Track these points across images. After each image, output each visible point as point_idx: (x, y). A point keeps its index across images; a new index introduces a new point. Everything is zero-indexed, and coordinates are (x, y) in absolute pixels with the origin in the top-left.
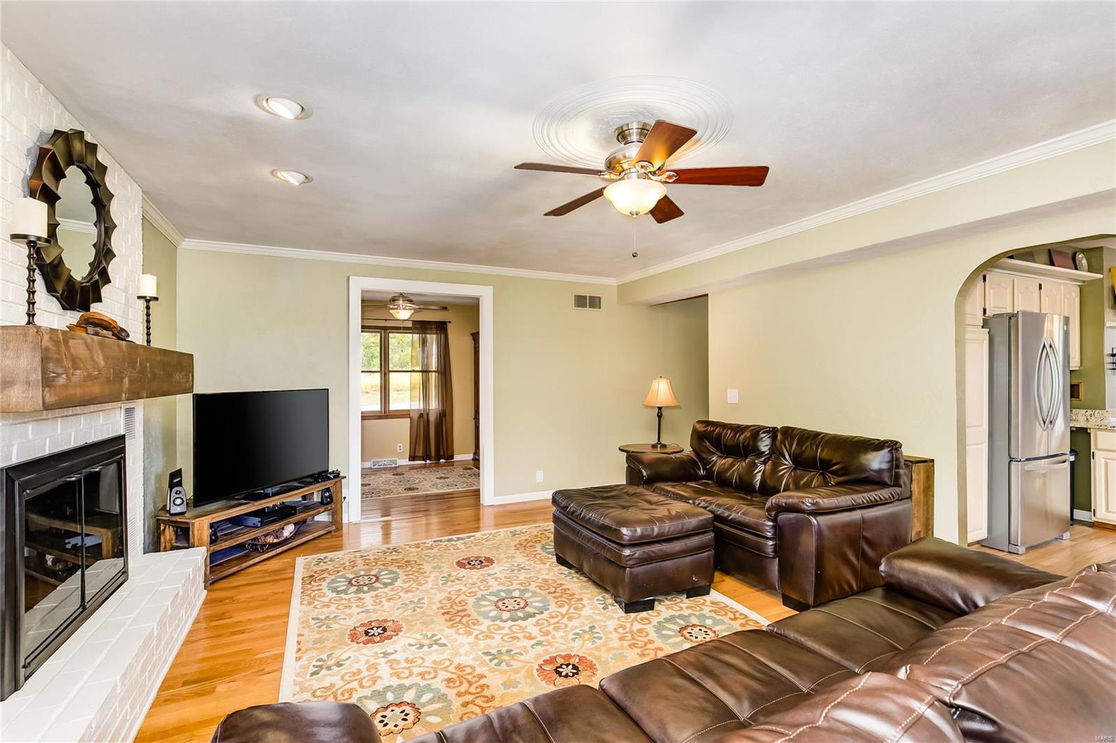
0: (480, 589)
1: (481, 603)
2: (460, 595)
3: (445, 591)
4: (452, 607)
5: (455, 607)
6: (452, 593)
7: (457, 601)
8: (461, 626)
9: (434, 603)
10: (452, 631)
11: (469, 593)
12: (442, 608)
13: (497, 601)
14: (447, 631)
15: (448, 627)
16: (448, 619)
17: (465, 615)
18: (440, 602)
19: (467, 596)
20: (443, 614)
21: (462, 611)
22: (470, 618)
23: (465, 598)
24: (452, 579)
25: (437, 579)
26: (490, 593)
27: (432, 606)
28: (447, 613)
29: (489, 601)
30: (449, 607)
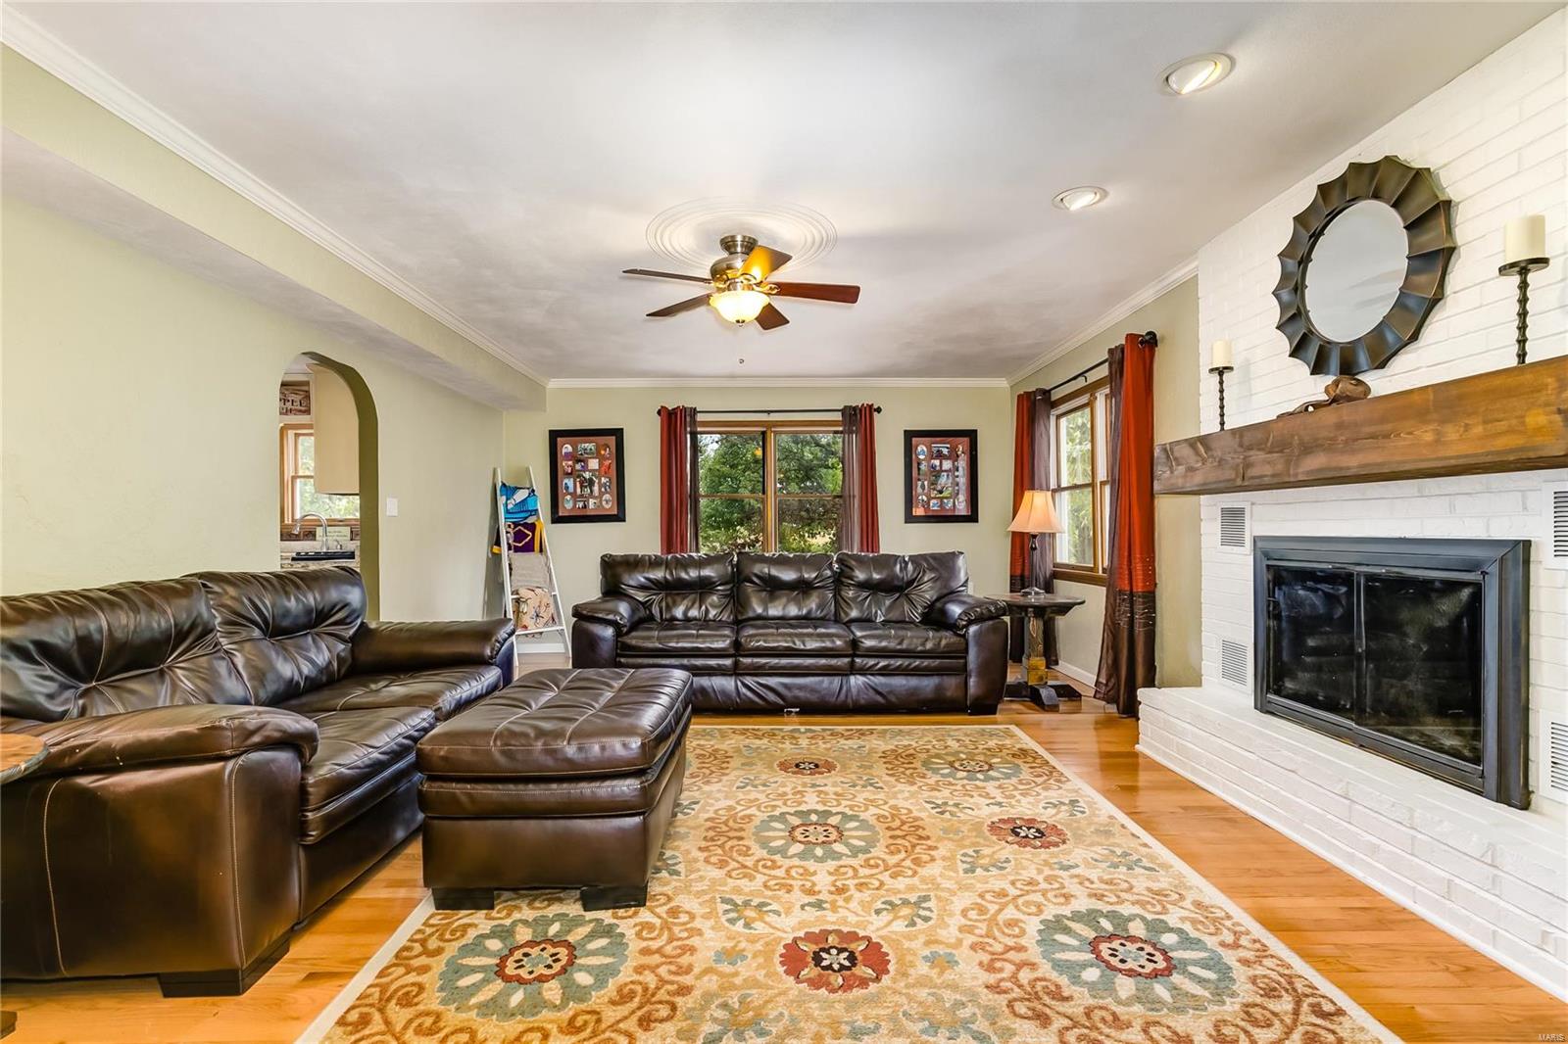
0: (854, 869)
1: (863, 844)
2: (898, 865)
3: (923, 880)
4: (914, 846)
5: (907, 844)
6: (910, 873)
7: (903, 855)
8: (904, 817)
9: (944, 859)
10: (916, 814)
11: (877, 866)
12: (930, 848)
13: (835, 841)
14: (923, 815)
15: (922, 819)
16: (921, 830)
17: (894, 830)
18: (933, 859)
19: (884, 861)
20: (928, 838)
21: (899, 837)
22: (887, 825)
23: (887, 857)
24: (905, 911)
25: (941, 917)
26: (839, 858)
27: (949, 854)
28: (921, 838)
29: (847, 845)
30: (918, 847)
